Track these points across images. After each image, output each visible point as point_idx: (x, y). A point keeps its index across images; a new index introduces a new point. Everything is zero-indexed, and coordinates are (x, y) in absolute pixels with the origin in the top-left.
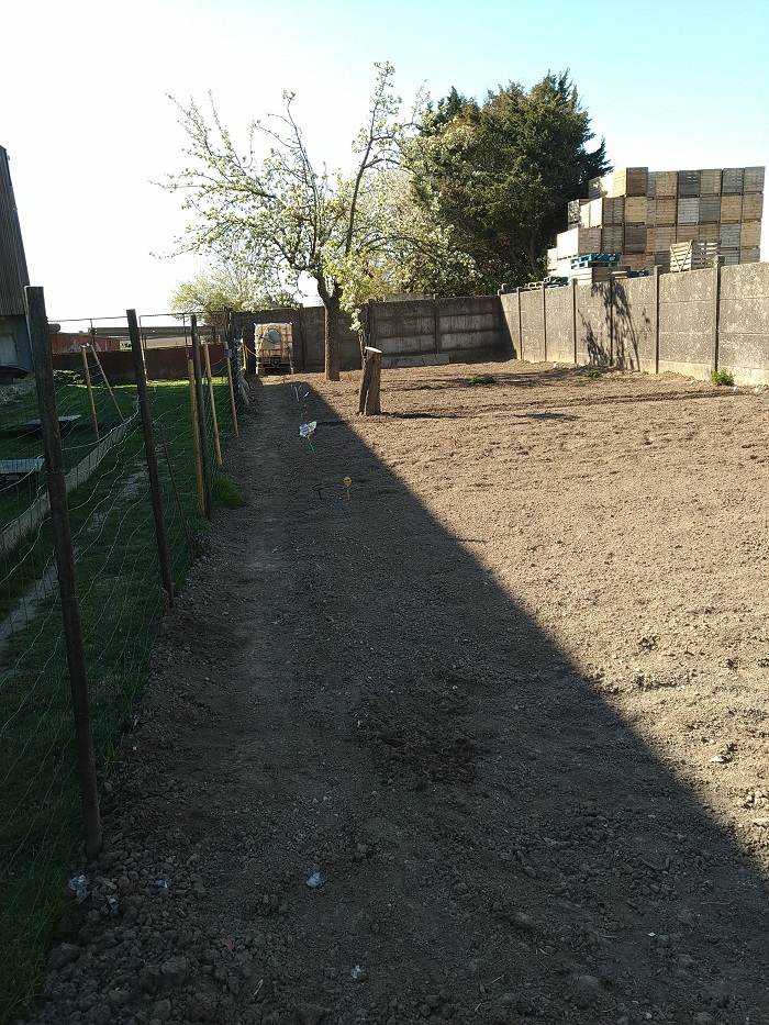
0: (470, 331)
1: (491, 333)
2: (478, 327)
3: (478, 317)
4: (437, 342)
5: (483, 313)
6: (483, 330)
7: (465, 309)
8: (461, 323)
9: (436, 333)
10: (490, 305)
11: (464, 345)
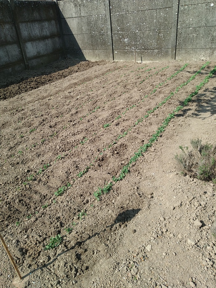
0: (44, 38)
1: (57, 39)
2: (48, 34)
3: (46, 24)
4: (22, 51)
5: (49, 20)
6: (52, 36)
7: (36, 15)
8: (36, 30)
9: (19, 41)
10: (51, 11)
11: (42, 52)
